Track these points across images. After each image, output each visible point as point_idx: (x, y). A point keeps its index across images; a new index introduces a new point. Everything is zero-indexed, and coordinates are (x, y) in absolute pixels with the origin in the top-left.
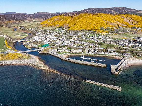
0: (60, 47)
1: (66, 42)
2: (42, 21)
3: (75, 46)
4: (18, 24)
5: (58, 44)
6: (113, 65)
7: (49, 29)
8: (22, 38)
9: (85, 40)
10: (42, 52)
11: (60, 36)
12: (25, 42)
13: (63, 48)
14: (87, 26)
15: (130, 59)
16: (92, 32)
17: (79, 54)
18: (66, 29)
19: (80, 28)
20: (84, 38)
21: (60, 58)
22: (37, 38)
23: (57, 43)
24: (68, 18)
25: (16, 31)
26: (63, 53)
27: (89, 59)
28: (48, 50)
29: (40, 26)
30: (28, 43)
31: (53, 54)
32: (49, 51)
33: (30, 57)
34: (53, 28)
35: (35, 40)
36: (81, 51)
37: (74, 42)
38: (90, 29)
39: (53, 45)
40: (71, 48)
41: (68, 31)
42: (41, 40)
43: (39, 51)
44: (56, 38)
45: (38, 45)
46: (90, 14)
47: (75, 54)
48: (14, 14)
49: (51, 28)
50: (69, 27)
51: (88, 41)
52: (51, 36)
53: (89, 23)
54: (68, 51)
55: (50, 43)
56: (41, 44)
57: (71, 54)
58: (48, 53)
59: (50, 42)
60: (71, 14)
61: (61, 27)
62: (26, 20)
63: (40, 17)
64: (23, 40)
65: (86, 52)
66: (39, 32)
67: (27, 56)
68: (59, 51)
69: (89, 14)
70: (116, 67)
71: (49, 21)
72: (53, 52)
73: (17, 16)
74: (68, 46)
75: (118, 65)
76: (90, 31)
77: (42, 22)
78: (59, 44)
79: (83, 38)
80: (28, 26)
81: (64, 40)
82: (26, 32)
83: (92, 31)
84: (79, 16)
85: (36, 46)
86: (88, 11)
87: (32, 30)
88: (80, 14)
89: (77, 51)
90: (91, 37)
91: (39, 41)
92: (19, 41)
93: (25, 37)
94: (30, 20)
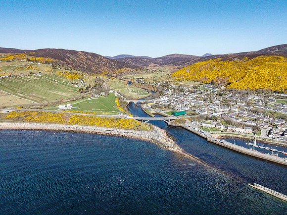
0: (206, 119)
1: (220, 112)
2: (174, 70)
3: (237, 119)
4: (135, 74)
5: (203, 113)
7: (187, 84)
8: (140, 98)
9: (262, 110)
10: (172, 123)
11: (209, 100)
12: (146, 104)
13: (212, 121)
14: (272, 82)
16: (282, 95)
17: (246, 137)
18: (223, 88)
19: (253, 85)
20: (261, 106)
21: (206, 139)
22: (166, 100)
23: (202, 111)
24: (230, 64)
25: (131, 86)
26: (213, 130)
27: (267, 148)
28: (184, 121)
29: (171, 79)
30: (150, 107)
31: (192, 130)
32: (185, 123)
33: (153, 128)
34: (196, 84)
35: (162, 102)
36: (250, 131)
37: (237, 112)
38: (278, 89)
39: (193, 115)
40: (228, 123)
41: (226, 90)
42: (172, 104)
43: (168, 121)
44: (199, 102)
45: (166, 111)
46: (281, 57)
47: (237, 136)
48: (129, 58)
49: (192, 84)
50: (229, 84)
51: (270, 113)
52: (190, 97)
53: (276, 76)
54: (223, 127)
55: (188, 111)
56: (171, 110)
57: (229, 135)
58: (184, 126)
59: (189, 108)
60: (235, 57)
61: (212, 83)
62: (147, 68)
63: (172, 63)
64: (142, 101)
65: (263, 135)
66: (170, 90)
67: (147, 127)
68: (203, 125)
69: (278, 58)
71: (188, 71)
72: (194, 126)
73: (133, 62)
74: (223, 118)
76: (278, 93)
77: (175, 73)
78: (206, 113)
79: (258, 106)
80: (151, 78)
81: (216, 107)
82: (146, 88)
83: (283, 93)
84: (255, 62)
85: (162, 112)
86: (277, 50)
87: (157, 86)
88: (257, 57)
89: (242, 130)
90: (279, 105)
91: (169, 105)
92: (135, 102)
93: (146, 96)
94: (154, 68)
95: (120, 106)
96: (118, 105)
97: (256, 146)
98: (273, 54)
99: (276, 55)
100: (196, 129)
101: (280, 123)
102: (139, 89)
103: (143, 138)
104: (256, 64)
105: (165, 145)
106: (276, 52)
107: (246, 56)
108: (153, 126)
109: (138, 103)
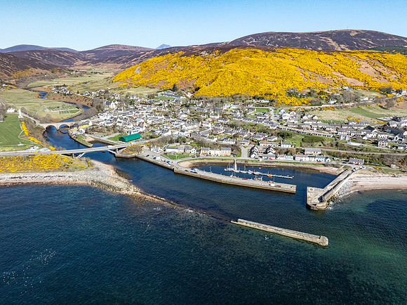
0: (171, 142)
1: (189, 129)
3: (212, 138)
5: (166, 134)
6: (314, 189)
7: (138, 93)
8: (65, 118)
9: (241, 123)
10: (121, 153)
11: (171, 114)
12: (75, 128)
13: (178, 144)
14: (250, 85)
15: (362, 175)
16: (263, 101)
17: (224, 161)
18: (189, 95)
19: (228, 90)
20: (239, 118)
21: (173, 170)
22: (108, 119)
23: (163, 131)
24: (196, 61)
25: (45, 99)
26: (181, 156)
27: (250, 172)
28: (139, 149)
29: (113, 86)
30: (84, 132)
31: (152, 160)
32: (141, 150)
33: (92, 165)
34: (152, 91)
35: (103, 123)
36: (228, 152)
37: (211, 129)
38: (257, 94)
39: (151, 137)
40: (201, 144)
41: (193, 98)
42: (118, 124)
43: (115, 150)
44: (159, 117)
45: (110, 136)
46: (259, 51)
47: (213, 161)
48: (36, 51)
49: (146, 92)
50: (197, 89)
51: (250, 127)
52: (145, 111)
53: (254, 77)
54: (193, 151)
55: (143, 132)
56: (118, 134)
57: (202, 161)
58: (140, 156)
59: (144, 128)
60: (202, 51)
61: (174, 89)
62: (71, 68)
63: (112, 59)
64: (69, 124)
65: (244, 156)
66: (112, 103)
67: (83, 164)
68: (168, 150)
69: (255, 52)
70: (320, 192)
71: (138, 72)
72: (154, 154)
73: (45, 58)
74: (193, 139)
75: (329, 187)
76: (258, 99)
77: (118, 75)
78: (169, 133)
79: (236, 117)
80: (80, 84)
81: (183, 123)
82: (72, 101)
83: (263, 98)
85: (105, 139)
86: (254, 41)
87: (92, 97)
88: (231, 51)
89: (218, 152)
90: (260, 115)
91: (114, 126)
92: (57, 126)
93: (74, 114)
94: (83, 69)
95: (31, 134)
96: (26, 133)
97: (237, 171)
98: (249, 46)
99: (253, 47)
100: (158, 158)
101: (262, 139)
102: (60, 104)
103: (78, 182)
104: (230, 60)
105: (114, 188)
106: (253, 43)
107: (217, 49)
108: (93, 161)
109: (61, 127)
